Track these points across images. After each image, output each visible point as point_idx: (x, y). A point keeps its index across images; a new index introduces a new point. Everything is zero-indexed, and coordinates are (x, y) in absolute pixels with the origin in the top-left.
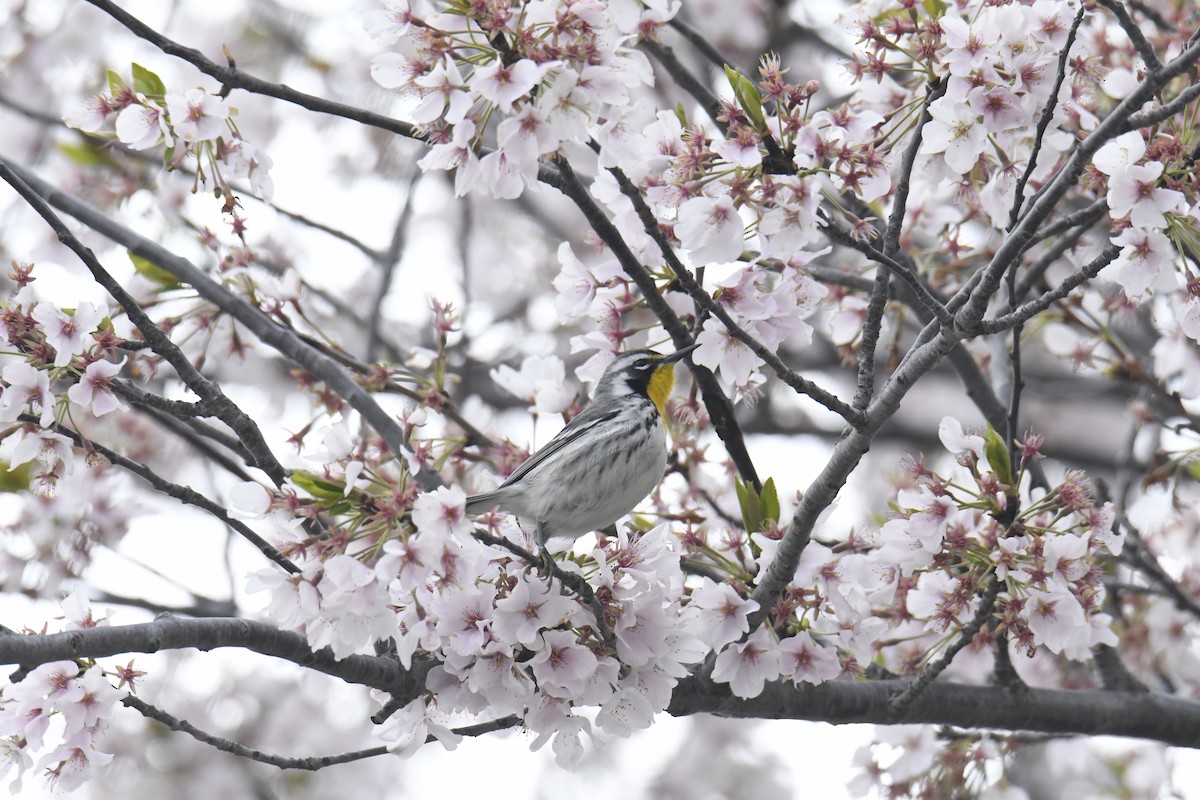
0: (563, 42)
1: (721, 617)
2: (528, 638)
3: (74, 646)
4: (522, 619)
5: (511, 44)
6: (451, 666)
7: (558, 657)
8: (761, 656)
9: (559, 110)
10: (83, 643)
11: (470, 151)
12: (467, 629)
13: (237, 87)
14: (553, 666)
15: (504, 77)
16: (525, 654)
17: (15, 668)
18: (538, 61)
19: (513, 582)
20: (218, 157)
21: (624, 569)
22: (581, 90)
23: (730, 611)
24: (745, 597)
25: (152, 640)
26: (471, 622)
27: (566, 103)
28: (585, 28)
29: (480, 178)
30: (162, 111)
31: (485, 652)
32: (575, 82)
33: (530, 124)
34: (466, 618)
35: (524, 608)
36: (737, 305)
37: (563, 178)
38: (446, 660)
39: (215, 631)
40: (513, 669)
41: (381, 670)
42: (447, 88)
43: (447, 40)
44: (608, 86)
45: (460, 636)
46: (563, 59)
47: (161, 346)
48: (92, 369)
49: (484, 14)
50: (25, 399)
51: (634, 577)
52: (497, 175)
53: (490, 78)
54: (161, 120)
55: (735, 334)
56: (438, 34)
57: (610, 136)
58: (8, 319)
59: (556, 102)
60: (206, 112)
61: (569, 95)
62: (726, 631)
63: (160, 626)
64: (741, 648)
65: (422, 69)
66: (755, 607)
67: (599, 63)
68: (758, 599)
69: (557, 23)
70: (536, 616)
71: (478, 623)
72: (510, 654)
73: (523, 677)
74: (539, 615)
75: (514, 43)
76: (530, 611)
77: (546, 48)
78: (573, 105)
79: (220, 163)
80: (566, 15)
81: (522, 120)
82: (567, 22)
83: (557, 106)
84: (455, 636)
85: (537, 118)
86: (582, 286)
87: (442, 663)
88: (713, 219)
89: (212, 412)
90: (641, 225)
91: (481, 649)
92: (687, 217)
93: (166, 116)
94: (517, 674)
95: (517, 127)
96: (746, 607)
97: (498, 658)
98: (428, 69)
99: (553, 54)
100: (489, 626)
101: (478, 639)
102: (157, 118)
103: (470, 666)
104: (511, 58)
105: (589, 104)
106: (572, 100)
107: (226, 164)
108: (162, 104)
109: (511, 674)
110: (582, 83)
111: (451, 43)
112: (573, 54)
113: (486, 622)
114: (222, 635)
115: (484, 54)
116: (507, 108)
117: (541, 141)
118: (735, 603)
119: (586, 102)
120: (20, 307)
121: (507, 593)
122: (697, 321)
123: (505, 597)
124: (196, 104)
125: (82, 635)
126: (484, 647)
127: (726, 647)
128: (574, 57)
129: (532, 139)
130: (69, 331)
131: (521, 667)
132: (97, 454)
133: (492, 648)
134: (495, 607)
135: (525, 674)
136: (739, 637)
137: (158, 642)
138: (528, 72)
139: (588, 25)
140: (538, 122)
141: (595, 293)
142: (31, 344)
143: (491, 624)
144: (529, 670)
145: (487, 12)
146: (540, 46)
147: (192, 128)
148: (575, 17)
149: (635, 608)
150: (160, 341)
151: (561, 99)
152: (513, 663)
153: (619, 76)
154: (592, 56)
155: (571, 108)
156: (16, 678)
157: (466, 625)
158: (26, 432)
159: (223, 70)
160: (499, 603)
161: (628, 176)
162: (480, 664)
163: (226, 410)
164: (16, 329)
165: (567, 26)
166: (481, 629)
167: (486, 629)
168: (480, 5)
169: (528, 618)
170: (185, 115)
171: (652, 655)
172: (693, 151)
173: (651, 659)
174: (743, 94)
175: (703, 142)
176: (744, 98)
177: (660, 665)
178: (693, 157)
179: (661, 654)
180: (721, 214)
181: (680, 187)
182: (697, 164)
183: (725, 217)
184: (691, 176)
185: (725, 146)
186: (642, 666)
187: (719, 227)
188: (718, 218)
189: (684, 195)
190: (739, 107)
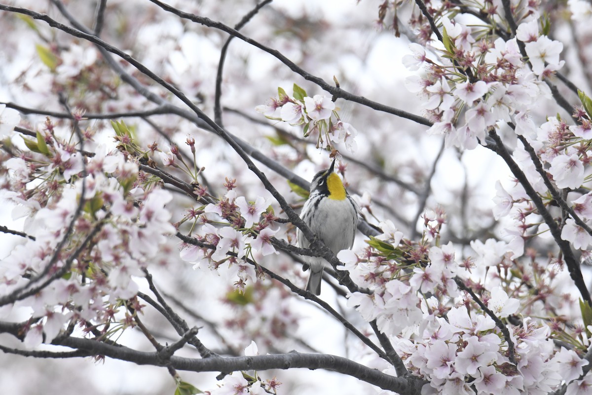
0: (500, 72)
1: (569, 366)
2: (472, 371)
3: (248, 363)
4: (469, 362)
5: (474, 73)
6: (434, 384)
7: (487, 379)
8: (588, 387)
9: (496, 106)
10: (253, 362)
11: (452, 125)
12: (442, 365)
13: (340, 97)
14: (486, 384)
15: (470, 89)
16: (471, 379)
17: (219, 373)
18: (487, 81)
19: (465, 344)
20: (330, 132)
21: (522, 339)
22: (507, 96)
23: (574, 364)
24: (582, 358)
25: (286, 363)
26: (444, 363)
27: (500, 102)
28: (511, 66)
29: (457, 139)
30: (303, 106)
31: (450, 377)
32: (505, 93)
33: (481, 112)
34: (442, 360)
35: (471, 357)
36: (583, 212)
37: (498, 147)
38: (432, 380)
39: (317, 360)
40: (464, 386)
41: (399, 384)
42: (442, 93)
43: (443, 70)
44: (520, 95)
45: (438, 369)
46: (499, 81)
47: (296, 221)
48: (262, 232)
49: (461, 58)
50: (230, 245)
51: (527, 343)
52: (465, 137)
53: (463, 89)
54: (303, 110)
55: (581, 225)
56: (438, 67)
57: (521, 119)
58: (222, 205)
59: (494, 102)
60: (324, 107)
61: (502, 99)
62: (572, 374)
63: (290, 356)
64: (580, 383)
65: (429, 84)
66: (587, 363)
67: (517, 84)
68: (588, 359)
69: (497, 63)
70: (477, 361)
71: (447, 363)
72: (463, 379)
73: (469, 390)
74: (478, 360)
75: (476, 74)
76: (474, 358)
77: (491, 75)
78: (503, 103)
79: (330, 134)
80: (502, 60)
81: (478, 110)
82: (503, 63)
83: (495, 104)
84: (436, 369)
85: (485, 109)
86: (506, 202)
87: (430, 382)
88: (569, 166)
89: (320, 254)
90: (534, 167)
91: (449, 376)
92: (558, 165)
93: (305, 109)
94: (466, 389)
95: (475, 113)
96: (582, 363)
97: (457, 380)
98: (432, 84)
99: (494, 78)
100: (453, 365)
101: (447, 371)
102: (300, 110)
103: (443, 384)
104: (474, 80)
105: (511, 103)
106: (503, 101)
107: (333, 135)
108: (303, 102)
109: (463, 389)
110: (508, 93)
111: (445, 71)
112: (504, 80)
113: (451, 362)
114: (321, 362)
115: (460, 78)
116: (470, 104)
117: (486, 120)
118: (577, 361)
119: (510, 102)
120: (228, 200)
121: (463, 349)
122: (563, 220)
123: (461, 351)
124: (319, 103)
125: (252, 359)
126: (450, 375)
127: (572, 382)
128: (504, 81)
129: (482, 119)
130: (252, 212)
131: (469, 385)
132: (264, 273)
133: (454, 376)
134: (457, 356)
135: (470, 389)
136: (578, 377)
137: (289, 363)
138: (482, 87)
139: (512, 65)
140: (485, 111)
141: (512, 205)
142: (233, 218)
143: (454, 364)
144: (473, 387)
145: (463, 57)
146: (488, 75)
147: (317, 113)
148: (507, 61)
149: (527, 357)
150: (296, 219)
151: (497, 101)
152: (464, 383)
153: (527, 91)
154: (513, 80)
155: (502, 105)
156: (219, 378)
157: (442, 364)
158: (231, 263)
159: (333, 88)
160: (458, 353)
161: (528, 142)
162: (448, 383)
163: (327, 254)
164: (226, 210)
165: (502, 65)
166: (449, 366)
167: (451, 366)
168: (459, 53)
169: (473, 362)
170: (314, 108)
171: (535, 381)
172: (560, 132)
173: (534, 382)
174: (586, 104)
175: (565, 127)
176: (586, 106)
177: (539, 386)
178: (560, 134)
179: (540, 380)
180: (573, 163)
181: (553, 149)
182: (561, 137)
183: (575, 165)
184: (558, 144)
185: (576, 129)
186: (530, 386)
187: (572, 170)
188: (571, 165)
189: (554, 153)
190: (584, 111)
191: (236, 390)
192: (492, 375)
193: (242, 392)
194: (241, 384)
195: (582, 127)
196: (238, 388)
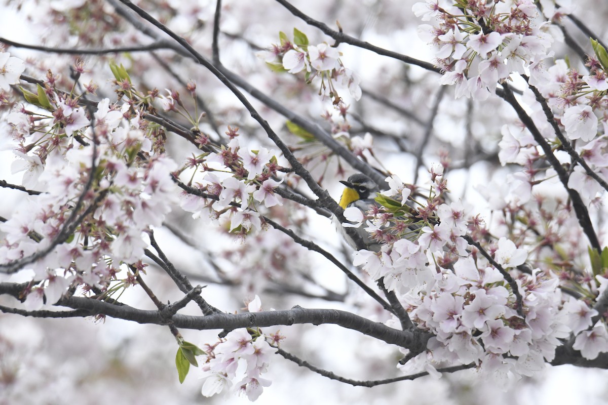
0: (514, 23)
1: (578, 317)
2: (479, 325)
3: (251, 320)
4: (477, 315)
5: (486, 23)
6: (440, 338)
7: (495, 333)
8: (599, 338)
9: (510, 58)
10: (256, 319)
11: (463, 75)
12: (448, 319)
13: (343, 42)
14: (493, 337)
15: (483, 40)
16: (477, 333)
17: (221, 330)
18: (501, 33)
19: (472, 297)
20: (332, 77)
21: (530, 291)
22: (522, 48)
23: (583, 314)
24: (590, 306)
25: (290, 319)
26: (451, 315)
27: (514, 54)
28: (525, 17)
29: (467, 89)
30: (305, 53)
31: (457, 331)
32: (519, 44)
33: (495, 64)
34: (448, 313)
35: (478, 310)
36: (592, 159)
37: (505, 93)
38: (438, 334)
39: (321, 315)
40: (471, 340)
41: (405, 338)
42: (454, 43)
43: (455, 20)
44: (535, 46)
45: (445, 322)
46: (513, 32)
47: (300, 171)
48: (265, 183)
49: (474, 8)
50: (233, 196)
51: (535, 295)
52: (476, 88)
53: (477, 40)
54: (305, 58)
55: (590, 174)
56: (450, 17)
57: (534, 69)
58: (224, 154)
59: (509, 53)
60: (327, 55)
61: (516, 50)
62: (581, 324)
63: (294, 311)
64: (589, 334)
65: (442, 33)
66: (596, 313)
67: (531, 35)
68: (598, 309)
69: (511, 14)
70: (484, 314)
71: (454, 316)
72: (470, 333)
73: (476, 344)
74: (486, 313)
75: (489, 23)
76: (481, 311)
77: (505, 26)
78: (517, 55)
79: (333, 80)
80: (516, 10)
81: (491, 62)
82: (516, 14)
83: (509, 56)
84: (442, 322)
85: (499, 61)
86: (513, 147)
87: (436, 335)
88: (582, 117)
89: (324, 205)
90: (545, 117)
91: (455, 329)
92: (570, 117)
93: (308, 56)
94: (473, 343)
95: (488, 65)
96: (591, 313)
97: (464, 334)
98: (444, 34)
99: (508, 29)
100: (460, 318)
101: (454, 324)
102: (303, 57)
103: (450, 338)
104: (487, 31)
105: (526, 55)
106: (517, 52)
107: (336, 80)
108: (306, 50)
109: (470, 343)
110: (523, 45)
111: (457, 21)
112: (518, 30)
113: (458, 316)
114: (325, 318)
115: (472, 27)
116: (484, 56)
117: (500, 72)
118: (586, 310)
119: (524, 54)
120: (230, 149)
121: (470, 302)
122: (571, 166)
123: (469, 304)
124: (322, 51)
125: (255, 315)
126: (457, 328)
127: (581, 332)
128: (518, 31)
129: (495, 71)
130: (255, 162)
131: (476, 339)
132: (267, 223)
133: (461, 329)
134: (464, 309)
135: (477, 343)
136: (587, 327)
137: (293, 320)
138: (495, 39)
139: (526, 16)
140: (499, 63)
141: (519, 151)
142: (236, 168)
143: (461, 317)
144: (480, 341)
145: (476, 6)
146: (501, 25)
147: (320, 62)
148: (521, 11)
149: (535, 310)
150: (299, 168)
151: (511, 52)
152: (471, 337)
153: (541, 42)
154: (527, 31)
155: (516, 57)
156: (221, 336)
157: (448, 317)
158: (232, 211)
159: (336, 33)
160: (465, 307)
161: (540, 92)
162: (455, 337)
163: (331, 204)
164: (228, 160)
165: (517, 15)
166: (456, 319)
167: (458, 319)
168: (472, 3)
169: (480, 315)
170: (317, 56)
171: (544, 334)
172: (572, 81)
173: (543, 336)
174: (599, 53)
175: (578, 77)
176: (600, 55)
177: (548, 339)
178: (572, 84)
179: (548, 333)
180: (586, 115)
181: (565, 99)
182: (574, 87)
183: (588, 116)
184: (571, 93)
185: (589, 79)
186: (538, 339)
187: (585, 121)
188: (584, 117)
189: (566, 103)
190: (597, 59)
191: (240, 345)
192: (499, 328)
193: (246, 346)
194: (245, 339)
195: (596, 78)
196: (241, 342)
